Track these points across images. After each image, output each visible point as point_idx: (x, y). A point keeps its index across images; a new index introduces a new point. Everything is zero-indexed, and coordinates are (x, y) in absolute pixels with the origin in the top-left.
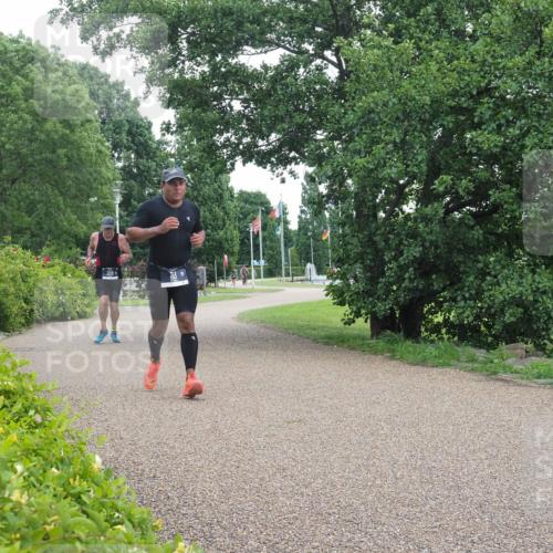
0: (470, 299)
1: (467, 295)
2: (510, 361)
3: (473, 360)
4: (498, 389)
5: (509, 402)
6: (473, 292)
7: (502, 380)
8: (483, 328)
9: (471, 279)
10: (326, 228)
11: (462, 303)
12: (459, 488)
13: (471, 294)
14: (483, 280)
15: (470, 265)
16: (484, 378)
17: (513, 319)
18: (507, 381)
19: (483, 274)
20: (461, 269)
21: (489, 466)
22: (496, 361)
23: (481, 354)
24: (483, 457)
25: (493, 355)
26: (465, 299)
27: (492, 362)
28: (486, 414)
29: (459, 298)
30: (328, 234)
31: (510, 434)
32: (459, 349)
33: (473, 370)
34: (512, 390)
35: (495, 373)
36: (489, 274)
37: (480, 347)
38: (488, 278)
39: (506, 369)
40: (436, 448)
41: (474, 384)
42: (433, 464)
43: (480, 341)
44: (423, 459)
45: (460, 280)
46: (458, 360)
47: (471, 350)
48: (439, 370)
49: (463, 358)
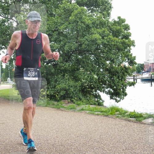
0: (53, 88)
1: (52, 87)
2: (63, 105)
3: (53, 105)
4: (60, 112)
5: (62, 116)
6: (53, 86)
7: (61, 110)
8: (57, 96)
9: (53, 83)
10: (13, 68)
11: (50, 89)
12: (48, 140)
13: (53, 87)
14: (56, 83)
15: (53, 79)
16: (56, 109)
17: (63, 94)
18: (63, 110)
19: (56, 81)
20: (50, 80)
21: (56, 134)
22: (60, 105)
23: (56, 103)
24: (55, 131)
25: (59, 103)
26: (51, 88)
27: (59, 105)
28: (56, 120)
29: (50, 88)
30: (14, 70)
31: (62, 125)
32: (50, 102)
33: (53, 107)
34: (64, 113)
35: (59, 108)
36: (57, 81)
37: (56, 101)
38: (57, 82)
39: (63, 107)
40: (42, 129)
41: (53, 111)
42: (41, 134)
43: (56, 99)
44: (38, 133)
45: (50, 83)
46: (50, 105)
47: (53, 102)
48: (44, 108)
49: (51, 104)
